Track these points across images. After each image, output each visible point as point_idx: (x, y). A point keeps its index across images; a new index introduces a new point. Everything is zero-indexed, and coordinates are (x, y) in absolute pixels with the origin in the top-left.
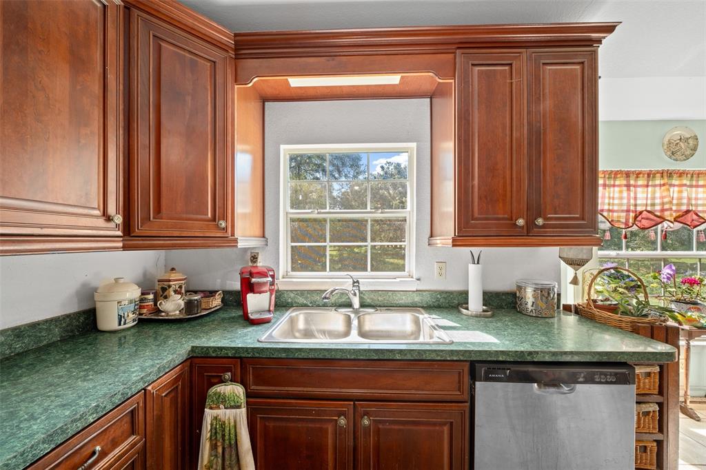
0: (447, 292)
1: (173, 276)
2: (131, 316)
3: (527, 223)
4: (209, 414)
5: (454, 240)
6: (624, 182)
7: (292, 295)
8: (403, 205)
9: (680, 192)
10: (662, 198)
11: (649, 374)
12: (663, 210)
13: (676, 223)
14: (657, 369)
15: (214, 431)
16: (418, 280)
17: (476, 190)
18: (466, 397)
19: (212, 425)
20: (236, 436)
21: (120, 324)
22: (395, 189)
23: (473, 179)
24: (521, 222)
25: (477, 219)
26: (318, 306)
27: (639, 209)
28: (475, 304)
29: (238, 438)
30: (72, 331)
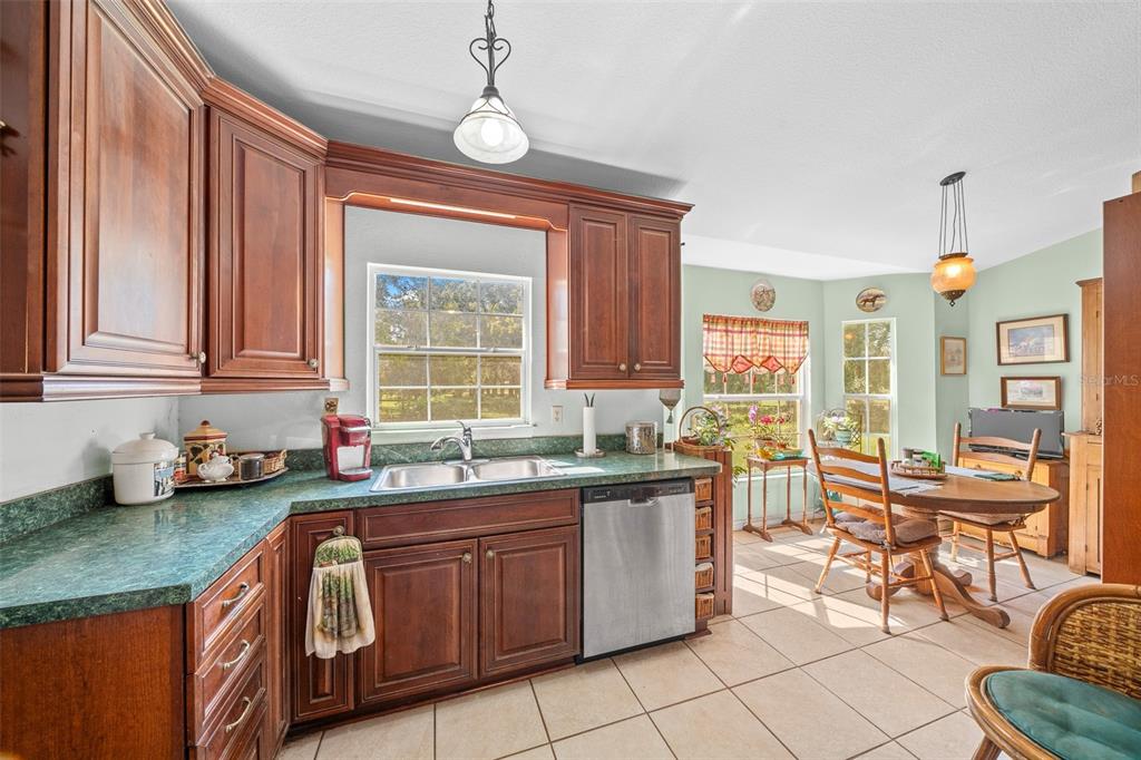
0: (563, 438)
1: (209, 432)
2: (170, 483)
3: (628, 368)
4: (319, 573)
5: (568, 383)
6: (724, 328)
7: (385, 450)
8: (518, 344)
9: (765, 339)
10: (752, 344)
11: (705, 485)
12: (752, 356)
13: (762, 369)
14: (710, 480)
15: (327, 588)
16: (535, 425)
17: (587, 336)
18: (578, 520)
19: (324, 582)
20: (353, 590)
21: (157, 494)
22: (493, 302)
23: (584, 326)
24: (623, 367)
25: (588, 364)
26: (420, 461)
27: (736, 353)
28: (589, 446)
29: (356, 591)
30: (82, 507)
